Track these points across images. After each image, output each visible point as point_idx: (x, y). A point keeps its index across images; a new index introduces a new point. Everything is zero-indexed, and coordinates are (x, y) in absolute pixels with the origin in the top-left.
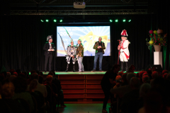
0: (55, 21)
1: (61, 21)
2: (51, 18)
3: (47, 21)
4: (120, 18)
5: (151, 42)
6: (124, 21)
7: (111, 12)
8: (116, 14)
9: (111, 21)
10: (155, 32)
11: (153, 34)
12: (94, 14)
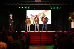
0: (26, 8)
1: (29, 8)
2: (24, 7)
3: (22, 8)
4: (56, 7)
5: (70, 18)
6: (58, 8)
7: (51, 4)
8: (54, 5)
9: (51, 8)
10: (72, 13)
11: (71, 14)
12: (44, 5)
